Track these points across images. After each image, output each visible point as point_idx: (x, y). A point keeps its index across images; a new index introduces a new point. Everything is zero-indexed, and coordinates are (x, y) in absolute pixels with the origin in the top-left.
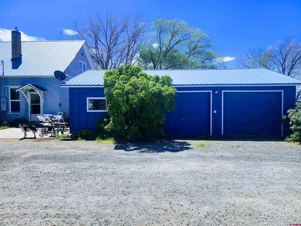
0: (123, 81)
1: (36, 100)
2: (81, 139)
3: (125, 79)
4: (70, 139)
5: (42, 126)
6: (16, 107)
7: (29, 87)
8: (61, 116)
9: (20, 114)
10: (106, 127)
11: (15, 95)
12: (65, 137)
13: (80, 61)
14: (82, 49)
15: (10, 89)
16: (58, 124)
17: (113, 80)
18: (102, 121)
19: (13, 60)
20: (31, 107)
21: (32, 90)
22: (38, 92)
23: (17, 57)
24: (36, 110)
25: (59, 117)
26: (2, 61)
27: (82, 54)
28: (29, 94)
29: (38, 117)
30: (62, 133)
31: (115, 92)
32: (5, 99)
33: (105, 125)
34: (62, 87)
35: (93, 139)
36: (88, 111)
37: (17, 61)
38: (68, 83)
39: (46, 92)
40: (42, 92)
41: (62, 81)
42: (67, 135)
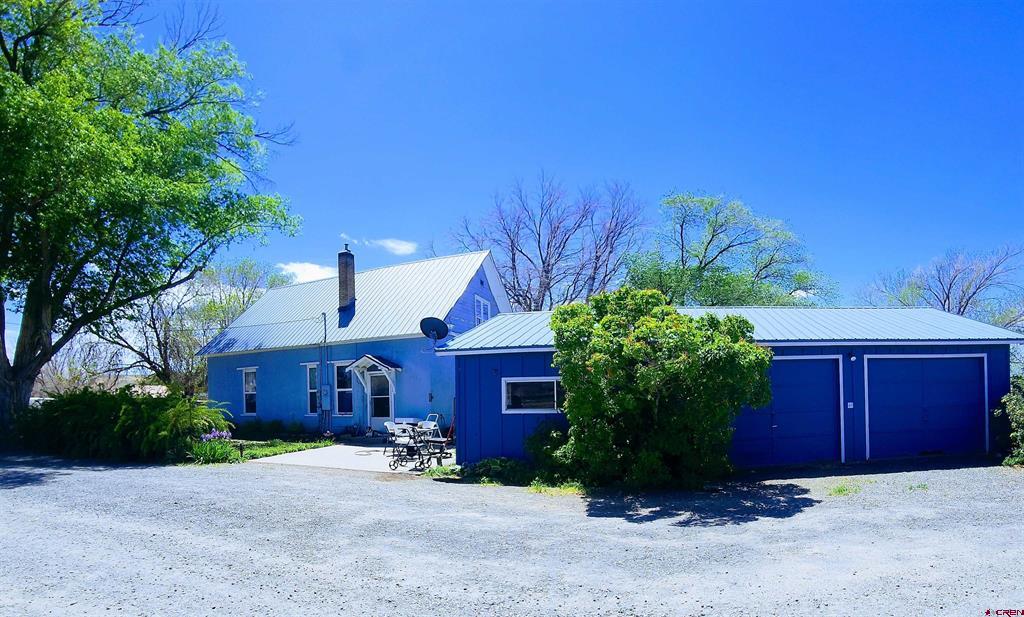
0: (615, 330)
1: (381, 388)
2: (491, 481)
3: (620, 326)
4: (457, 478)
5: (392, 444)
6: (346, 403)
7: (367, 361)
8: (435, 423)
9: (352, 418)
10: (558, 453)
11: (344, 379)
12: (447, 474)
13: (477, 297)
14: (481, 272)
15: (337, 367)
16: (428, 441)
17: (582, 327)
18: (548, 439)
19: (341, 310)
20: (371, 403)
21: (373, 368)
22: (385, 371)
23: (347, 303)
24: (381, 408)
25: (431, 425)
26: (324, 314)
27: (482, 283)
28: (368, 375)
29: (385, 424)
30: (439, 462)
31: (592, 360)
32: (328, 388)
33: (556, 448)
34: (438, 354)
35: (524, 482)
36: (504, 411)
37: (347, 312)
38: (452, 345)
39: (400, 369)
40: (393, 369)
41: (440, 342)
42: (452, 468)
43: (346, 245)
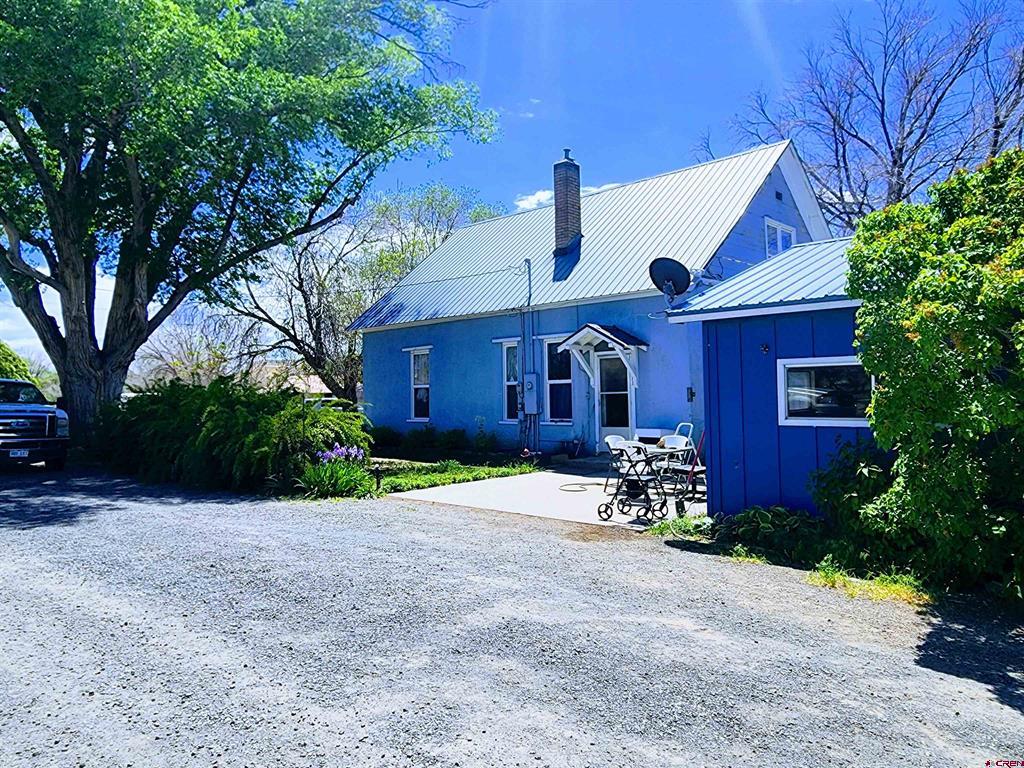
1: (614, 378)
2: (749, 554)
4: (705, 541)
6: (561, 403)
7: (590, 334)
8: (685, 439)
9: (570, 430)
10: (870, 509)
11: (561, 364)
12: (687, 532)
13: (769, 222)
14: (775, 176)
15: (549, 345)
16: (675, 471)
17: (901, 249)
18: (851, 477)
19: (558, 253)
20: (601, 404)
21: (602, 346)
22: (618, 350)
23: (566, 243)
24: (616, 415)
25: (679, 443)
26: (527, 261)
27: (779, 196)
28: (595, 357)
29: (607, 439)
30: (680, 507)
31: (917, 318)
32: (533, 378)
33: (868, 498)
34: (672, 320)
35: (804, 560)
36: (782, 420)
37: (567, 254)
38: (697, 303)
39: (644, 348)
40: (632, 347)
41: (678, 299)
42: (697, 522)
43: (567, 151)
